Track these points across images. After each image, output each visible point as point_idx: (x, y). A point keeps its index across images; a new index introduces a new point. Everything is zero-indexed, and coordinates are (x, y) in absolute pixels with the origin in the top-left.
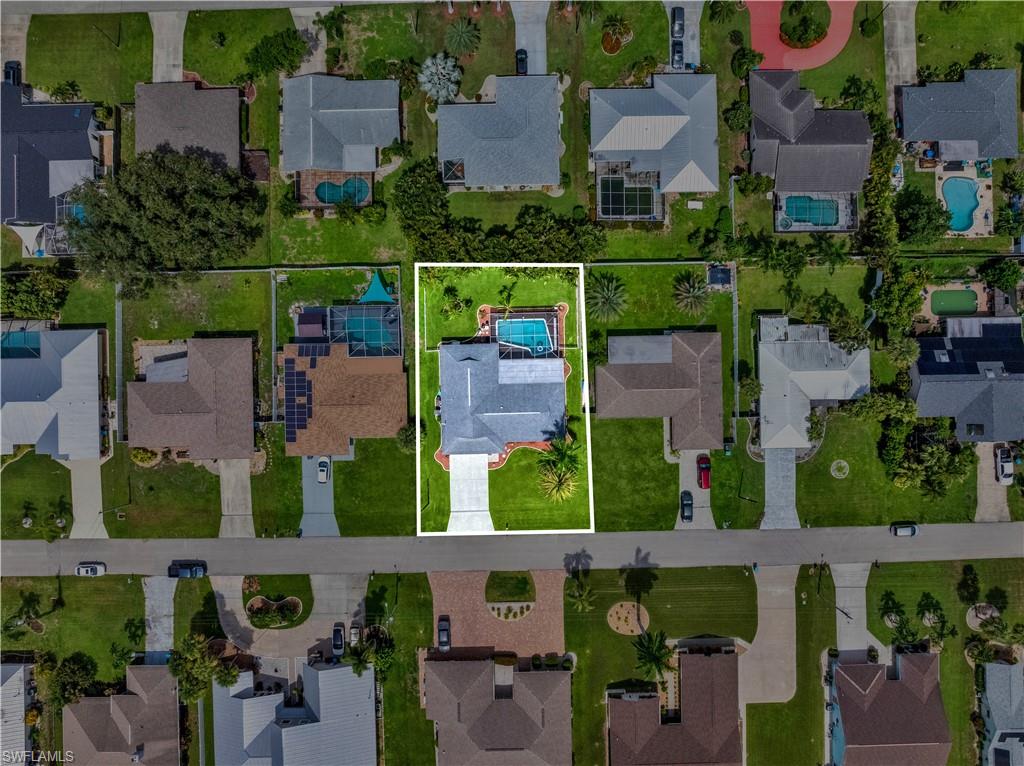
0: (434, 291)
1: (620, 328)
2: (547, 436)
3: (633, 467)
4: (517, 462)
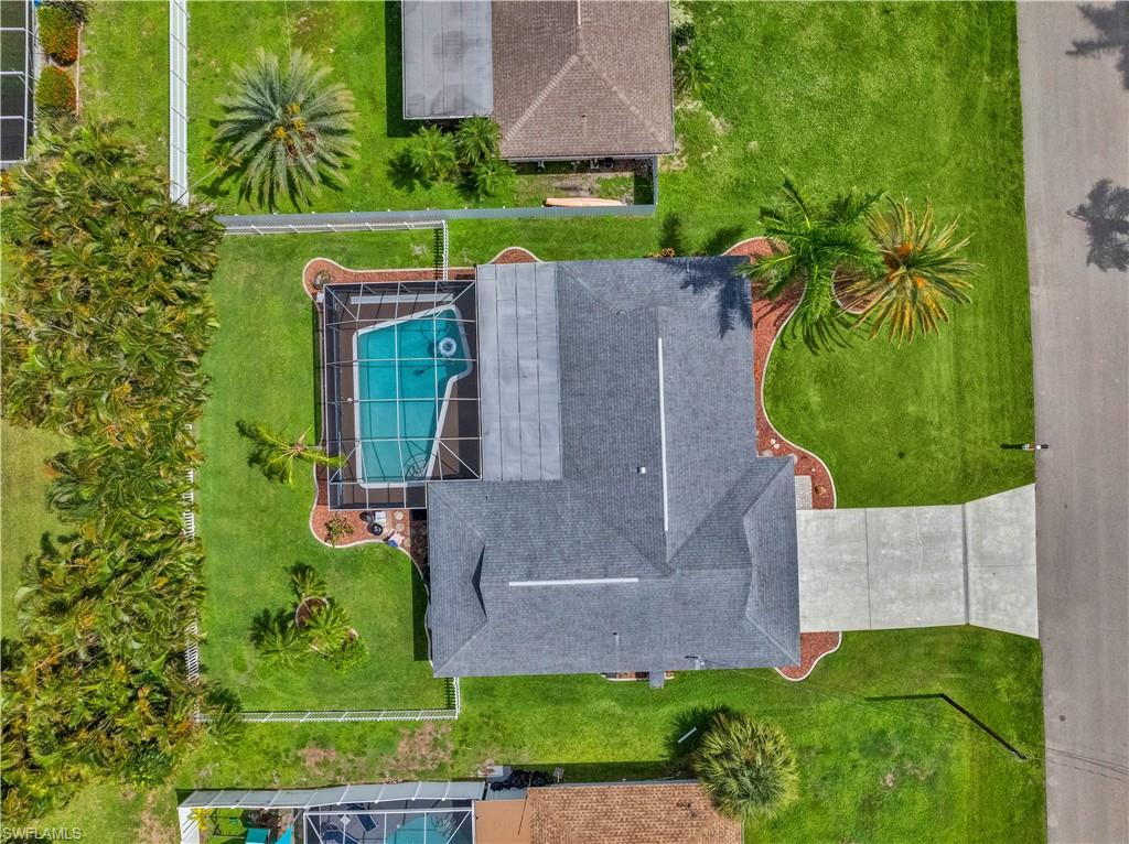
0: (268, 684)
1: (381, 96)
2: (736, 315)
3: (819, 54)
4: (812, 417)
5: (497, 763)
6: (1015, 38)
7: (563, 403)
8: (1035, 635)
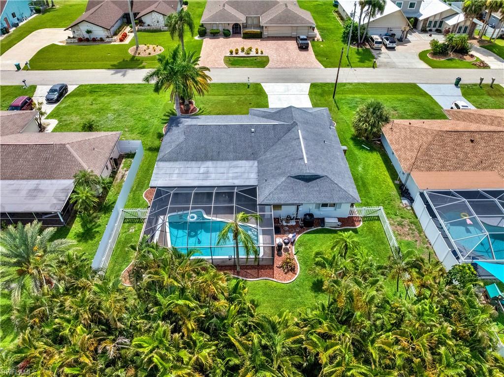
5: (401, 202)
6: (115, 84)
7: (222, 160)
8: (310, 84)
